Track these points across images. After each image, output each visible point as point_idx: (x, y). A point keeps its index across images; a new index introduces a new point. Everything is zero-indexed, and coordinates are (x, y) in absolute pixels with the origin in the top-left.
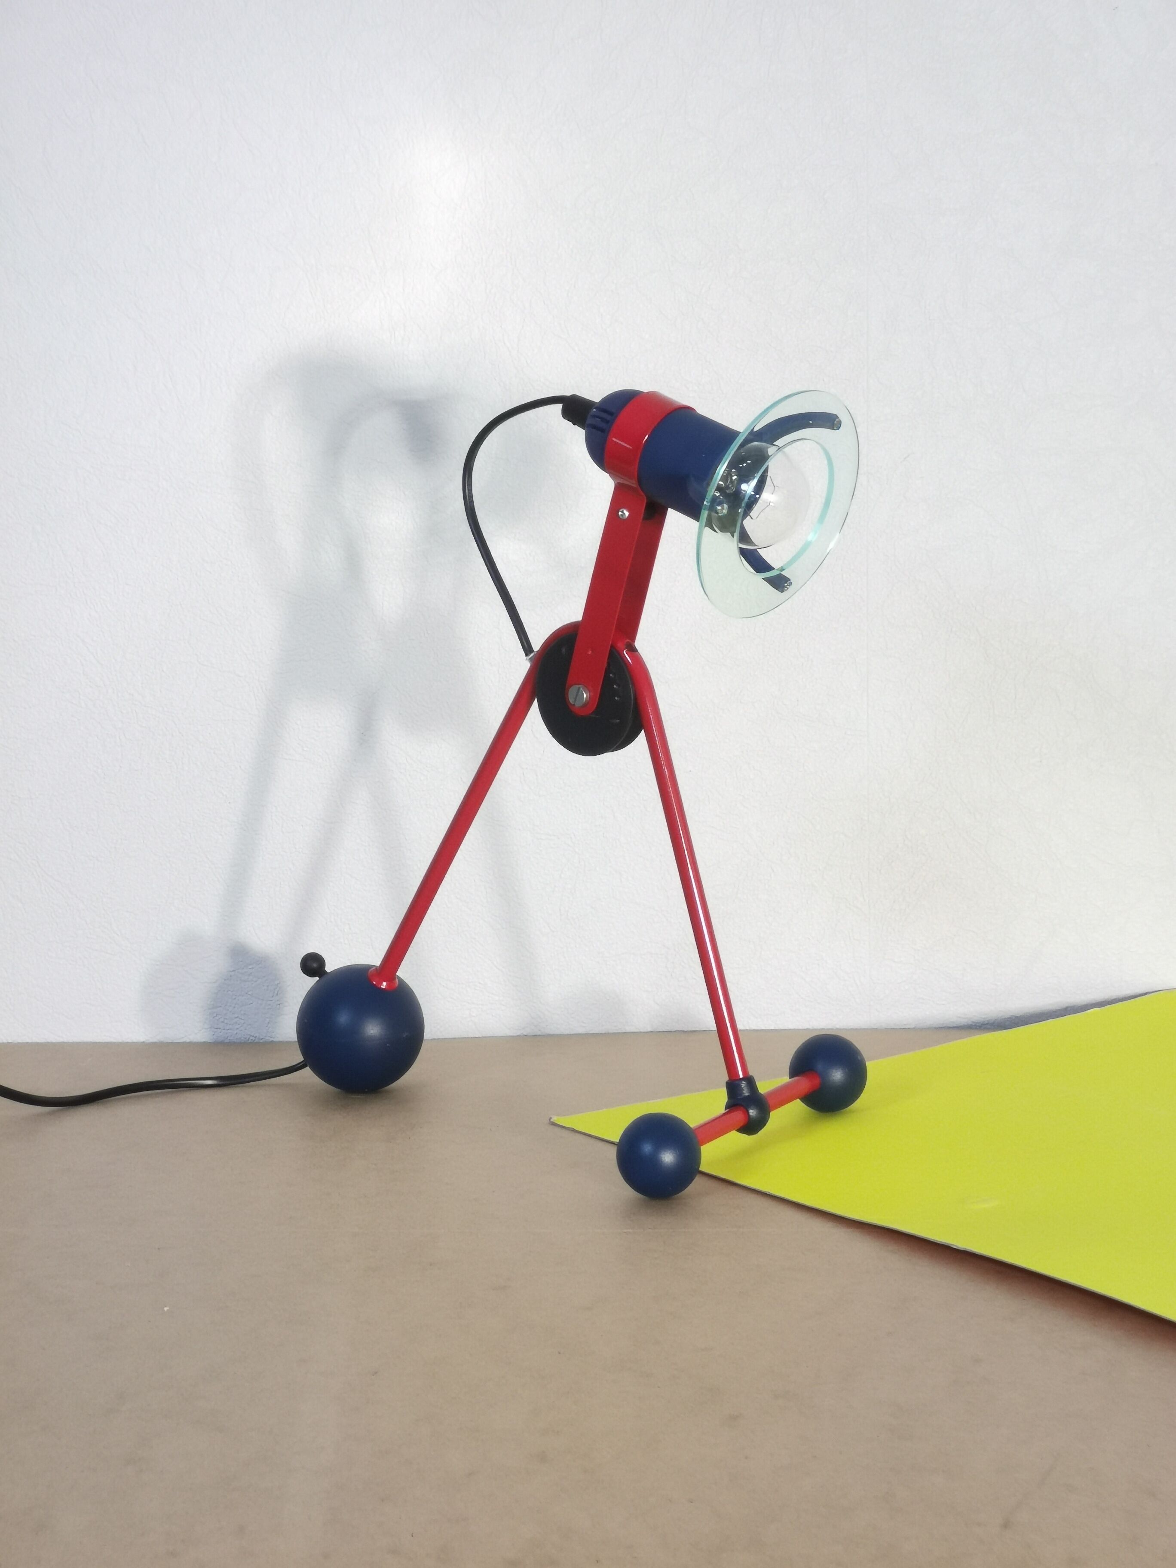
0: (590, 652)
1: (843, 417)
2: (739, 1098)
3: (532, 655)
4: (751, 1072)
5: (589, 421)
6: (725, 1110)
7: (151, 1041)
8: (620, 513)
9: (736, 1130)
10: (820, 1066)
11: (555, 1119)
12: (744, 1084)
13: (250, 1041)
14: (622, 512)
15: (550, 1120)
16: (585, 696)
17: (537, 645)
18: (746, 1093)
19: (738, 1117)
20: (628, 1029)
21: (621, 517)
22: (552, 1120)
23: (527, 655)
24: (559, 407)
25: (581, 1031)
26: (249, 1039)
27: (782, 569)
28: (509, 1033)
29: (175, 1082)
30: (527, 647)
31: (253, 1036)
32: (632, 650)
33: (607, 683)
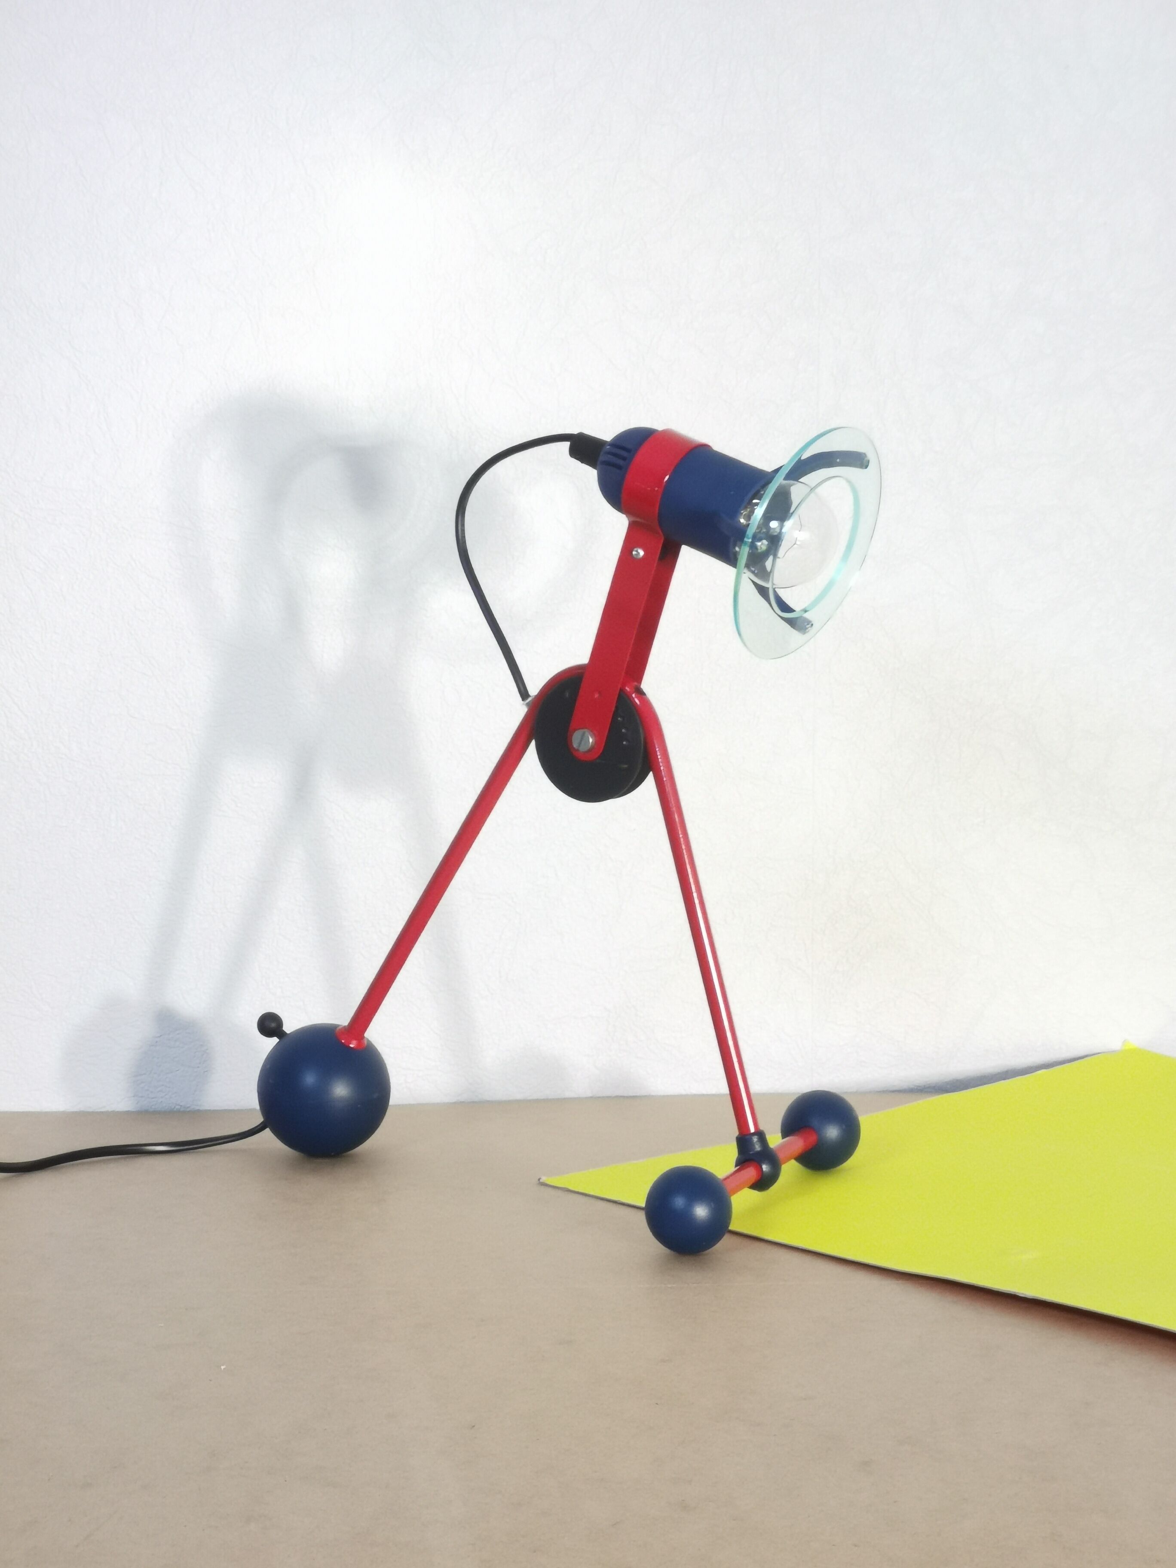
0: (596, 696)
2: (751, 1153)
3: (530, 699)
4: (762, 1127)
5: (602, 458)
6: (736, 1166)
7: (75, 1109)
8: (634, 553)
9: (748, 1188)
10: (815, 1122)
11: (544, 1179)
12: (755, 1139)
13: (175, 1110)
14: (637, 551)
15: (539, 1180)
16: (591, 740)
17: (534, 690)
18: (758, 1148)
19: (750, 1173)
21: (635, 557)
22: (541, 1181)
23: (523, 700)
24: (566, 445)
25: (519, 1097)
26: (175, 1107)
27: (805, 611)
28: (446, 1100)
29: (135, 1148)
30: (524, 692)
31: (179, 1105)
32: (641, 693)
33: (614, 727)
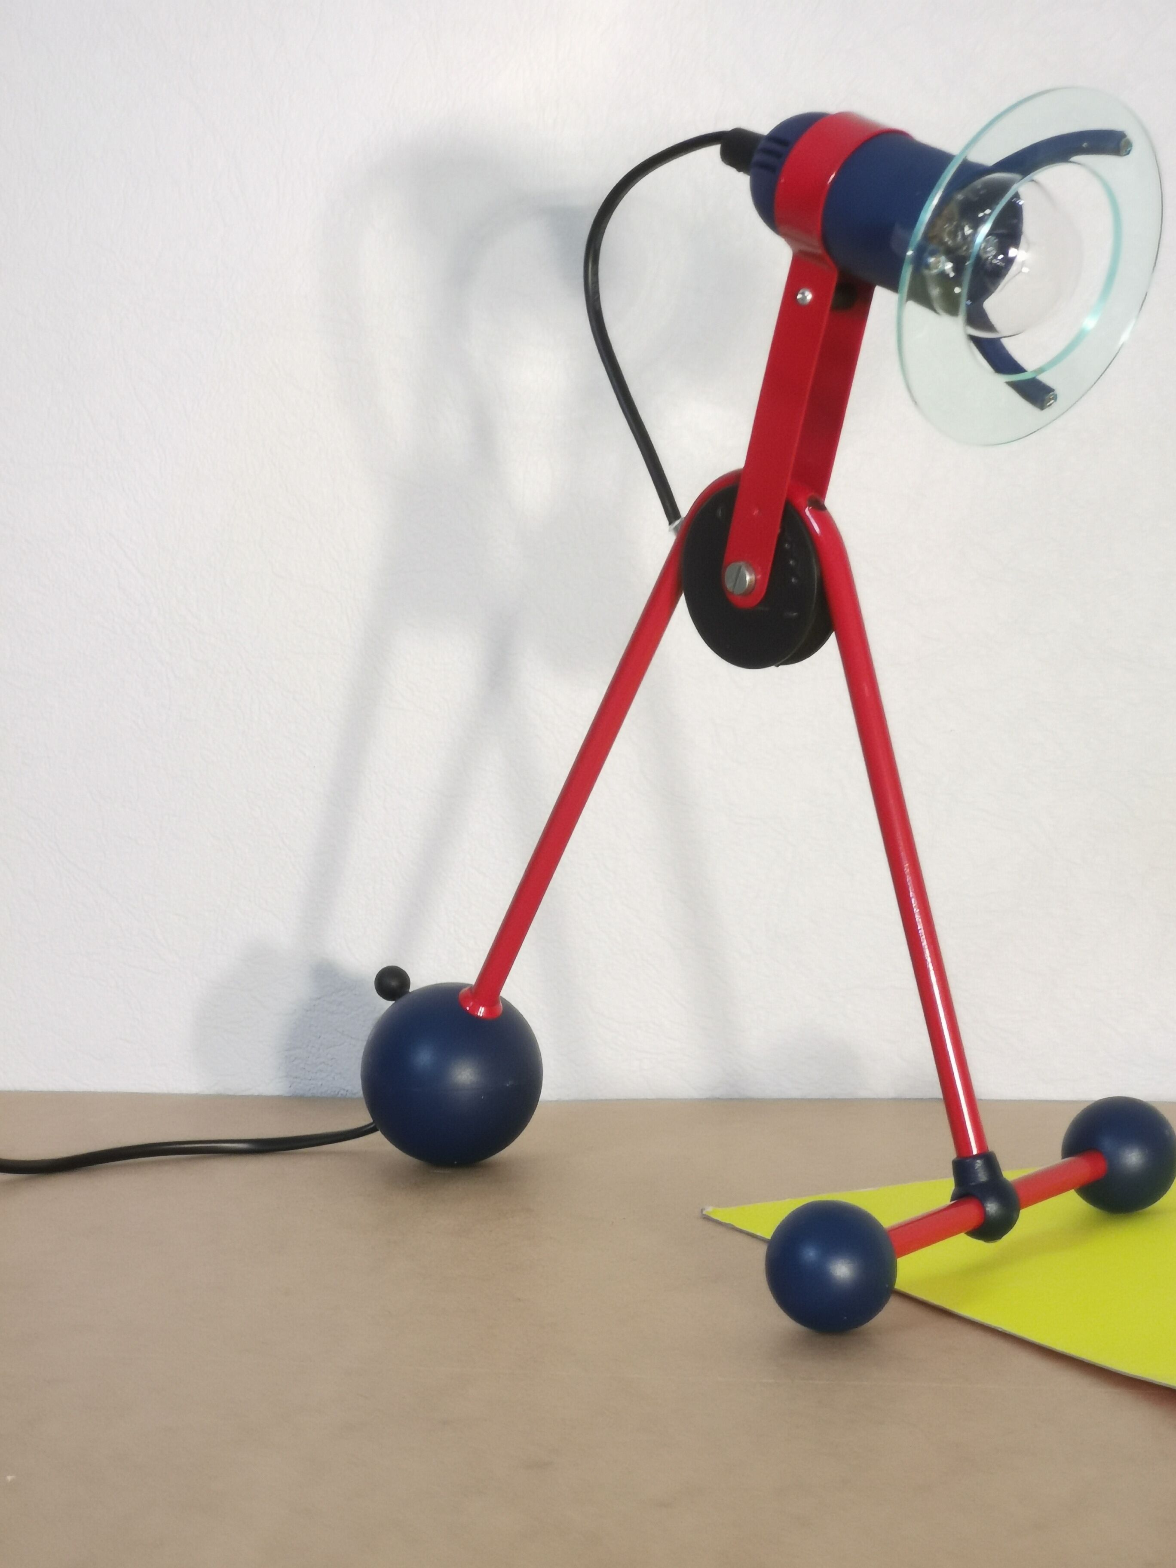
0: (756, 512)
1: (1133, 134)
2: (973, 1184)
3: (677, 522)
4: (992, 1146)
5: (756, 162)
6: (951, 1200)
7: (207, 1092)
8: (799, 296)
9: (966, 1233)
10: (1107, 1143)
11: (710, 1211)
12: (979, 1163)
13: (339, 1095)
14: (803, 294)
15: (702, 1211)
16: (748, 578)
17: (685, 506)
18: (982, 1176)
19: (970, 1211)
20: (863, 1094)
21: (801, 302)
22: (704, 1212)
23: (670, 523)
25: (796, 1094)
26: (338, 1093)
27: (1041, 370)
28: (695, 1095)
29: (186, 1146)
30: (671, 509)
31: (344, 1090)
32: (819, 508)
33: (780, 556)
